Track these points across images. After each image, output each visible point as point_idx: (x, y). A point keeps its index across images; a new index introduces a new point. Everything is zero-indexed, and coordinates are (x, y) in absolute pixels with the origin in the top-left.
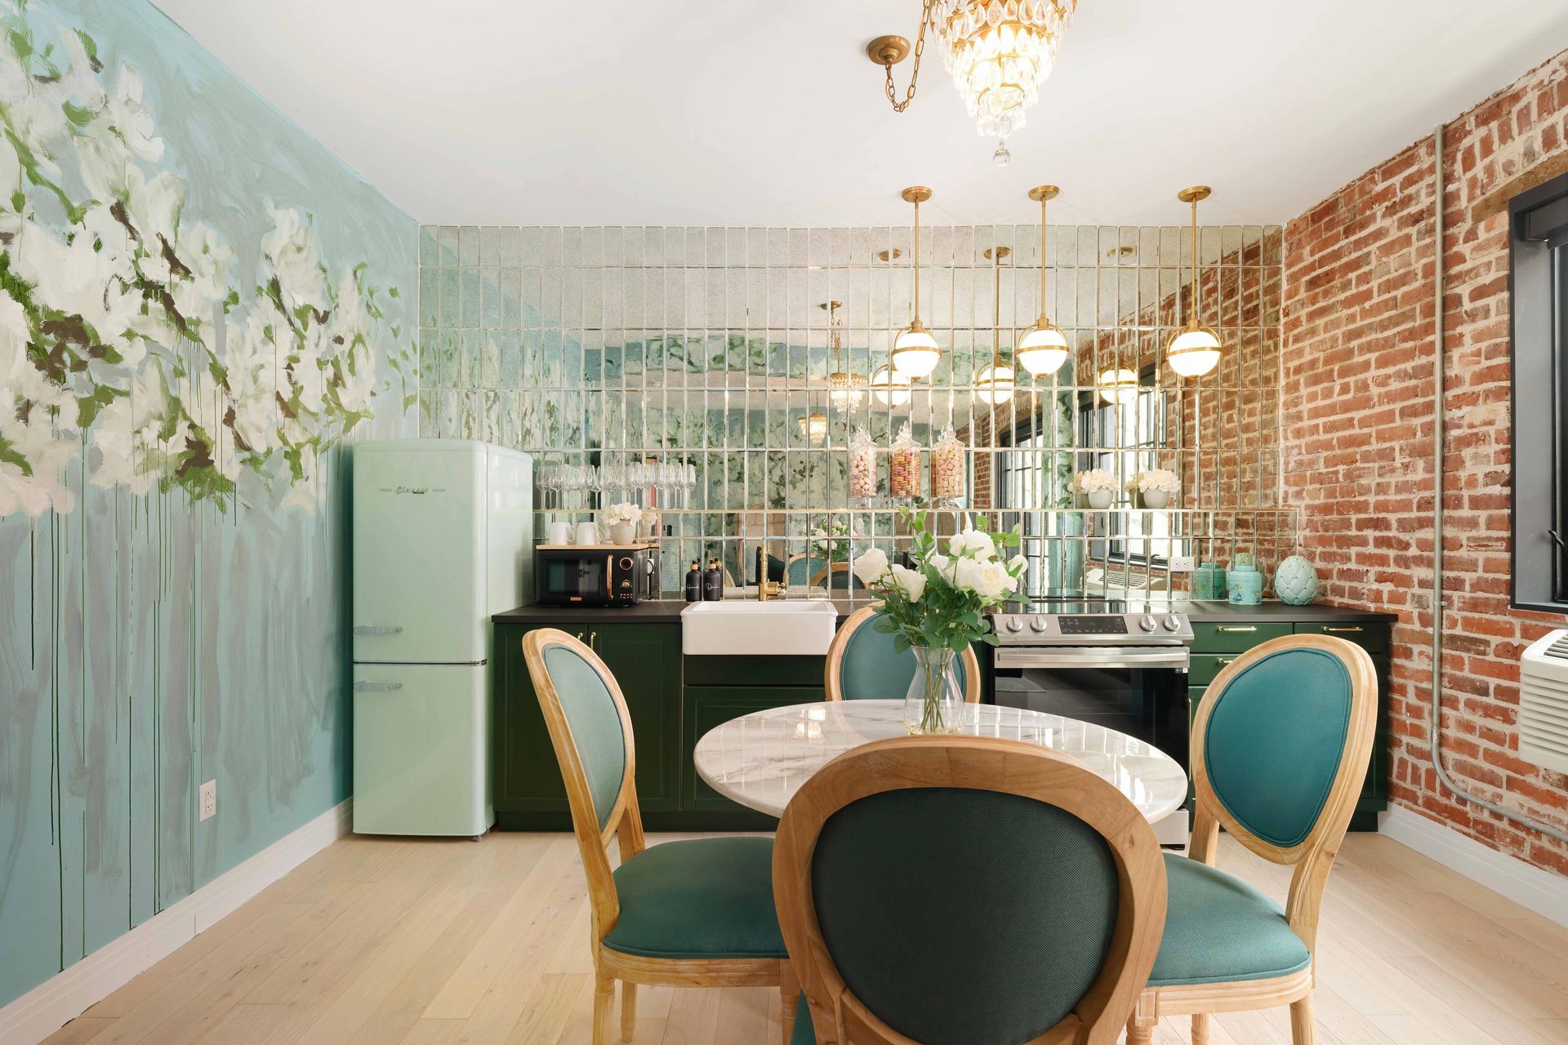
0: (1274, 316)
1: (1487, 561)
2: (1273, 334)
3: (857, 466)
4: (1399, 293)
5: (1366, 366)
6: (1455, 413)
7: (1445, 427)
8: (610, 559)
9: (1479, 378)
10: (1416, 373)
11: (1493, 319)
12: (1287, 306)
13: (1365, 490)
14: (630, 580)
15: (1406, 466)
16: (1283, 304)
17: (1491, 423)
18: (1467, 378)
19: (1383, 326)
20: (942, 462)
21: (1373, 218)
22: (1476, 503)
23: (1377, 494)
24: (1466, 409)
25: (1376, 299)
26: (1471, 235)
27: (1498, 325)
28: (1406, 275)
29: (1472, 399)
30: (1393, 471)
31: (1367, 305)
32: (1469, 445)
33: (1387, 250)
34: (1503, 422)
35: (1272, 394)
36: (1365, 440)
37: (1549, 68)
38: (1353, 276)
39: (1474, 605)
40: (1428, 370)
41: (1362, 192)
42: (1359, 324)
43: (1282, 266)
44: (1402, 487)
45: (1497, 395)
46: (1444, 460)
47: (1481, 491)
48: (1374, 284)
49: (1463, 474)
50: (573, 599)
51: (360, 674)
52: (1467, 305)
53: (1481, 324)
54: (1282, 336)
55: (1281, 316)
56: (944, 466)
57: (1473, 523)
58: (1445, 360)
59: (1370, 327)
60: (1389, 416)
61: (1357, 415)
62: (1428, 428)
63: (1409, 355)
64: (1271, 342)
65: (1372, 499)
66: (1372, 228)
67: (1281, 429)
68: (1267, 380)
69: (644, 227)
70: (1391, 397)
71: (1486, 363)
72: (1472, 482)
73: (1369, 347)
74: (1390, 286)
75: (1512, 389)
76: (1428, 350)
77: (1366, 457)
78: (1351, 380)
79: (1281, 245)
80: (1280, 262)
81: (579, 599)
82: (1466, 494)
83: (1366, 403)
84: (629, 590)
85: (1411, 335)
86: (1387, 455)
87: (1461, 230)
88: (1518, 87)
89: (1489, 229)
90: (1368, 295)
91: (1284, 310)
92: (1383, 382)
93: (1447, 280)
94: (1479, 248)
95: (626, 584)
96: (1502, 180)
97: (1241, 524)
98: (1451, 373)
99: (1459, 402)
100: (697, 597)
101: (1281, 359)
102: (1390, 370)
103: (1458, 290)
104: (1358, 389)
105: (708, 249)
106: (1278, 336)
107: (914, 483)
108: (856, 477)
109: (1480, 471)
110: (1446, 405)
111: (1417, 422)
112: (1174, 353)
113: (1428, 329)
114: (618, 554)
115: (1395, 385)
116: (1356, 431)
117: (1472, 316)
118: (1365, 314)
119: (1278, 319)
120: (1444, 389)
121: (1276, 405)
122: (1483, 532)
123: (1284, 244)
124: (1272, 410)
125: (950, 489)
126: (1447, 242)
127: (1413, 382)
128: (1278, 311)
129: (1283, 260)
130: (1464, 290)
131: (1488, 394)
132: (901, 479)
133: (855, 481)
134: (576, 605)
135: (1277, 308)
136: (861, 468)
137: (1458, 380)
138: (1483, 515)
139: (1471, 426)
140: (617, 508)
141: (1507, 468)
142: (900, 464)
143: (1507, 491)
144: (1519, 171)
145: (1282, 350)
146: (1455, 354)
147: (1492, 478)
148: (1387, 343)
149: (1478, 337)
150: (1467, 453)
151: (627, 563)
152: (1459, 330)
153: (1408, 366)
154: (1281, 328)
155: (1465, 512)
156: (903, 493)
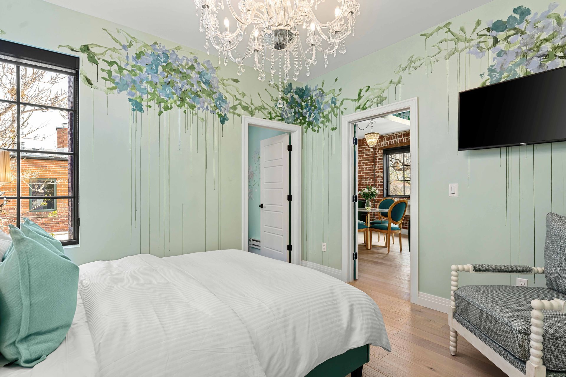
1: (380, 192)
4: (368, 156)
5: (363, 165)
6: (376, 173)
7: (375, 175)
9: (379, 169)
10: (371, 168)
11: (381, 163)
13: (363, 183)
15: (369, 180)
17: (381, 175)
18: (378, 169)
19: (366, 160)
21: (364, 145)
22: (379, 185)
23: (365, 183)
24: (377, 173)
25: (364, 156)
26: (378, 152)
27: (382, 163)
28: (369, 154)
29: (378, 172)
30: (367, 180)
31: (363, 157)
32: (378, 178)
33: (367, 150)
34: (382, 175)
36: (363, 176)
37: (387, 135)
38: (361, 152)
39: (379, 197)
40: (372, 167)
41: (362, 141)
42: (362, 159)
44: (369, 183)
45: (381, 172)
46: (375, 179)
47: (379, 183)
48: (364, 154)
49: (377, 181)
52: (378, 160)
53: (379, 163)
57: (378, 187)
58: (375, 167)
59: (364, 160)
60: (367, 173)
61: (362, 172)
62: (373, 175)
63: (370, 165)
65: (364, 184)
66: (364, 146)
70: (367, 170)
71: (380, 168)
72: (378, 182)
73: (364, 163)
74: (366, 155)
75: (383, 171)
76: (373, 165)
77: (363, 178)
78: (361, 167)
82: (377, 184)
83: (363, 171)
85: (370, 162)
86: (367, 178)
87: (377, 150)
88: (384, 136)
89: (380, 152)
90: (363, 155)
92: (366, 168)
93: (375, 156)
94: (379, 154)
96: (382, 146)
98: (376, 168)
99: (377, 172)
102: (367, 167)
103: (376, 158)
104: (362, 168)
109: (379, 181)
110: (375, 172)
111: (371, 174)
113: (373, 162)
115: (368, 169)
116: (362, 174)
117: (378, 162)
118: (363, 158)
120: (375, 170)
122: (380, 188)
126: (375, 152)
127: (370, 169)
130: (377, 158)
131: (380, 172)
137: (377, 170)
138: (380, 186)
139: (378, 175)
141: (383, 181)
143: (383, 183)
144: (384, 146)
146: (376, 166)
147: (381, 182)
148: (366, 163)
149: (379, 165)
150: (378, 179)
152: (377, 163)
153: (370, 166)
155: (378, 186)
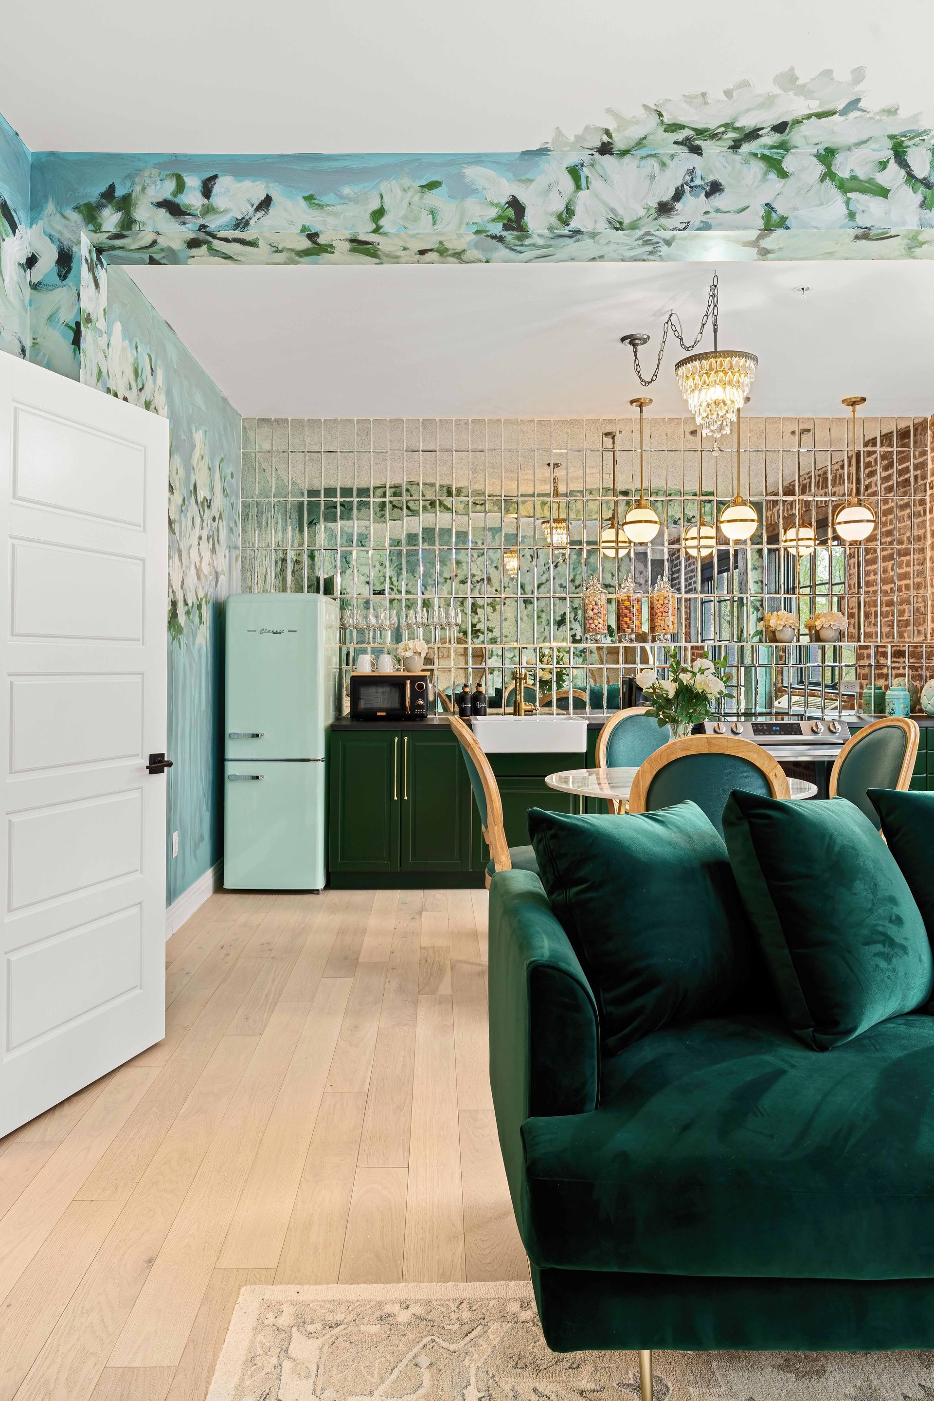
0: (923, 487)
2: (922, 502)
3: (592, 610)
8: (408, 682)
12: (932, 481)
14: (423, 699)
16: (929, 480)
20: (659, 606)
35: (922, 550)
43: (928, 449)
50: (379, 714)
51: (231, 769)
54: (929, 505)
55: (928, 489)
56: (661, 610)
64: (920, 508)
67: (929, 578)
68: (919, 538)
69: (421, 420)
79: (927, 432)
80: (926, 446)
81: (384, 714)
84: (421, 707)
91: (930, 484)
95: (421, 702)
97: (899, 654)
100: (469, 713)
101: (928, 523)
105: (472, 436)
106: (926, 504)
107: (637, 622)
108: (591, 618)
112: (840, 523)
114: (414, 679)
119: (925, 491)
121: (925, 559)
123: (929, 432)
124: (922, 563)
125: (666, 627)
128: (925, 485)
129: (929, 444)
132: (627, 619)
133: (591, 621)
134: (381, 718)
135: (924, 482)
136: (596, 611)
140: (411, 644)
142: (626, 608)
145: (929, 516)
151: (421, 686)
154: (928, 498)
156: (629, 631)
